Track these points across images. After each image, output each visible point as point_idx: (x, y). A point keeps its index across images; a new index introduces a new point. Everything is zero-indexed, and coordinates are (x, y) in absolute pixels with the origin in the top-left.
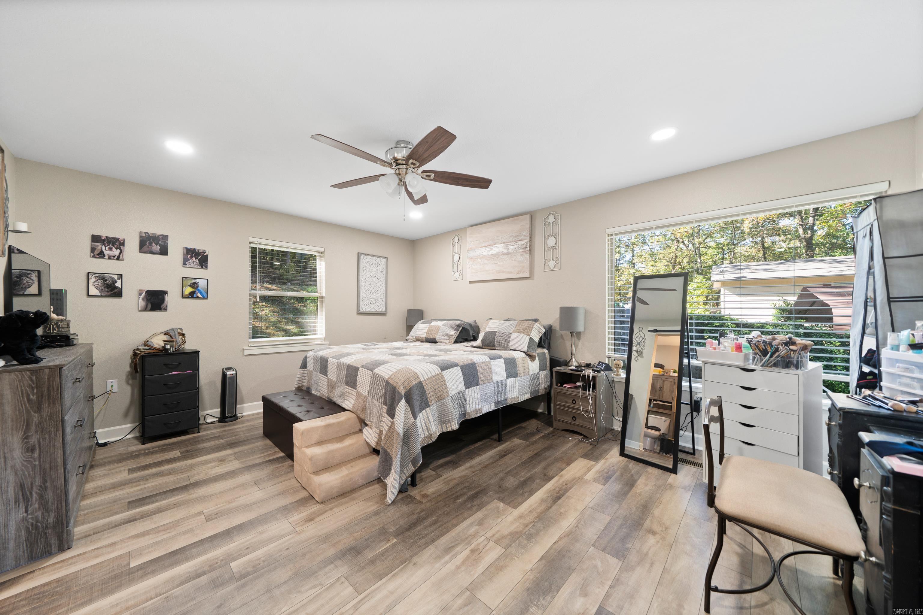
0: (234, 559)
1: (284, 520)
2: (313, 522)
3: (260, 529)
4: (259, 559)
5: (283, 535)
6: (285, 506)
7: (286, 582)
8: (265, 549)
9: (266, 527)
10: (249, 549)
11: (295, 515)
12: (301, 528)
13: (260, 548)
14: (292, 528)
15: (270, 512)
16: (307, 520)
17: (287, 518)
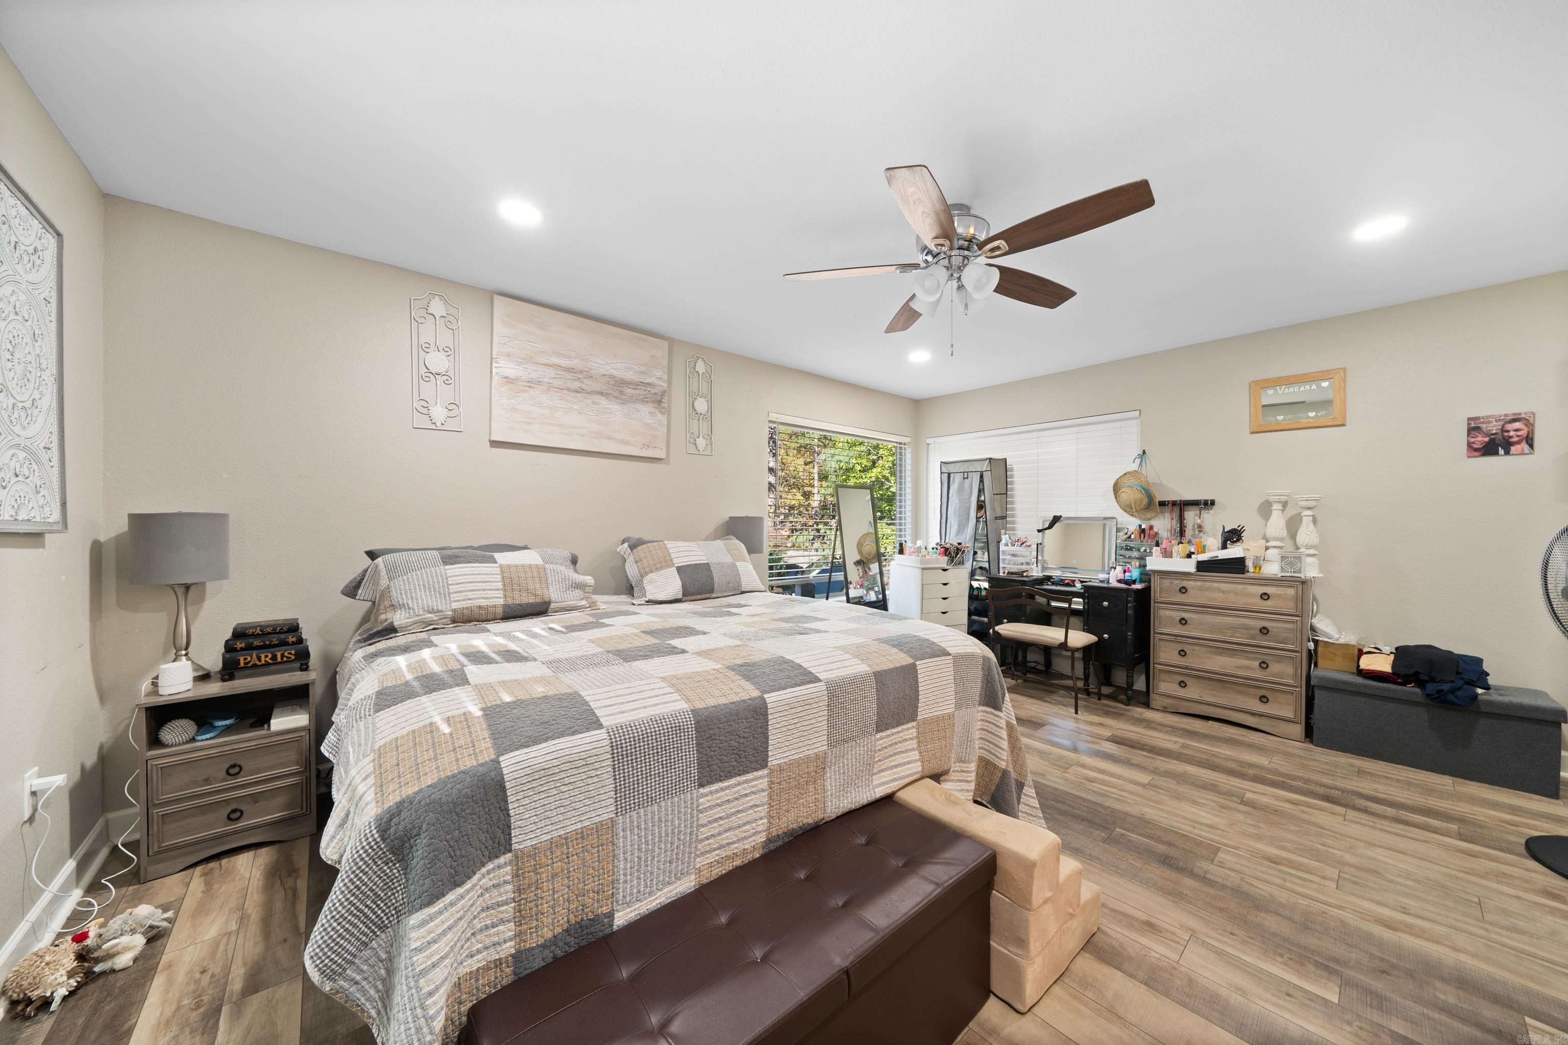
0: (1326, 1002)
1: (1182, 969)
2: (1153, 920)
3: (1236, 999)
4: (1285, 964)
5: (1215, 952)
6: (1146, 984)
7: (1277, 914)
8: (1263, 966)
9: (1224, 992)
10: (1289, 992)
11: (1156, 955)
12: (1179, 932)
13: (1270, 975)
14: (1191, 945)
15: (1184, 1004)
16: (1154, 931)
17: (1174, 964)
